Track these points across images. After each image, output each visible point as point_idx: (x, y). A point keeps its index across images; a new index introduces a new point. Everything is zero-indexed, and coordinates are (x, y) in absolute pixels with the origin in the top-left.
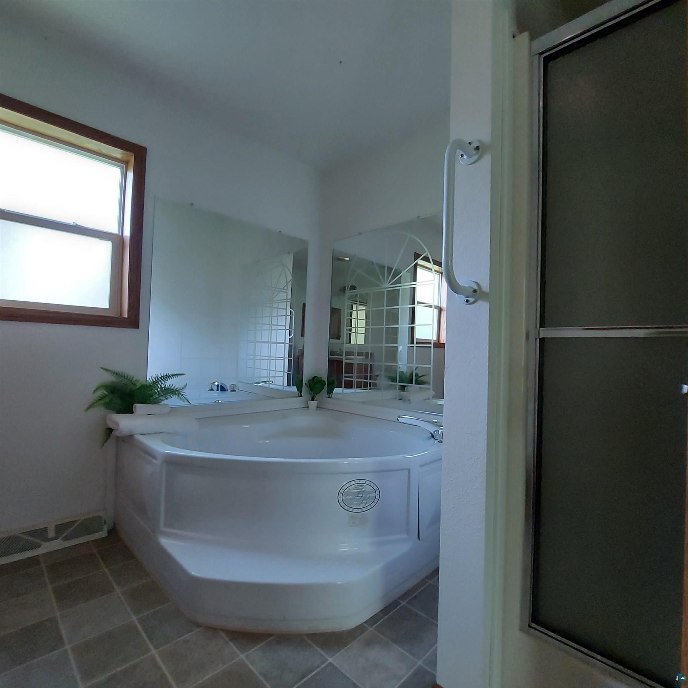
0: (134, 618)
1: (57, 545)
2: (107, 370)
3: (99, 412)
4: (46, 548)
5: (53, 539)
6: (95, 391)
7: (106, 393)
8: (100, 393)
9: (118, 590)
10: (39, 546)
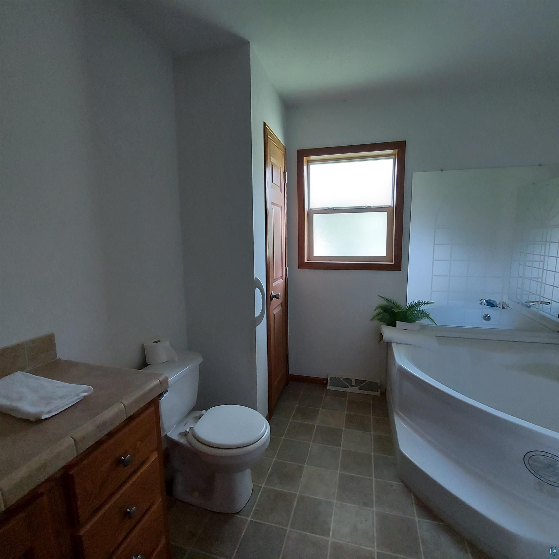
0: (373, 454)
1: (356, 390)
2: (382, 297)
3: (376, 322)
4: (350, 390)
5: (353, 386)
6: (375, 310)
7: (382, 311)
8: (377, 311)
9: (372, 432)
10: (348, 387)
